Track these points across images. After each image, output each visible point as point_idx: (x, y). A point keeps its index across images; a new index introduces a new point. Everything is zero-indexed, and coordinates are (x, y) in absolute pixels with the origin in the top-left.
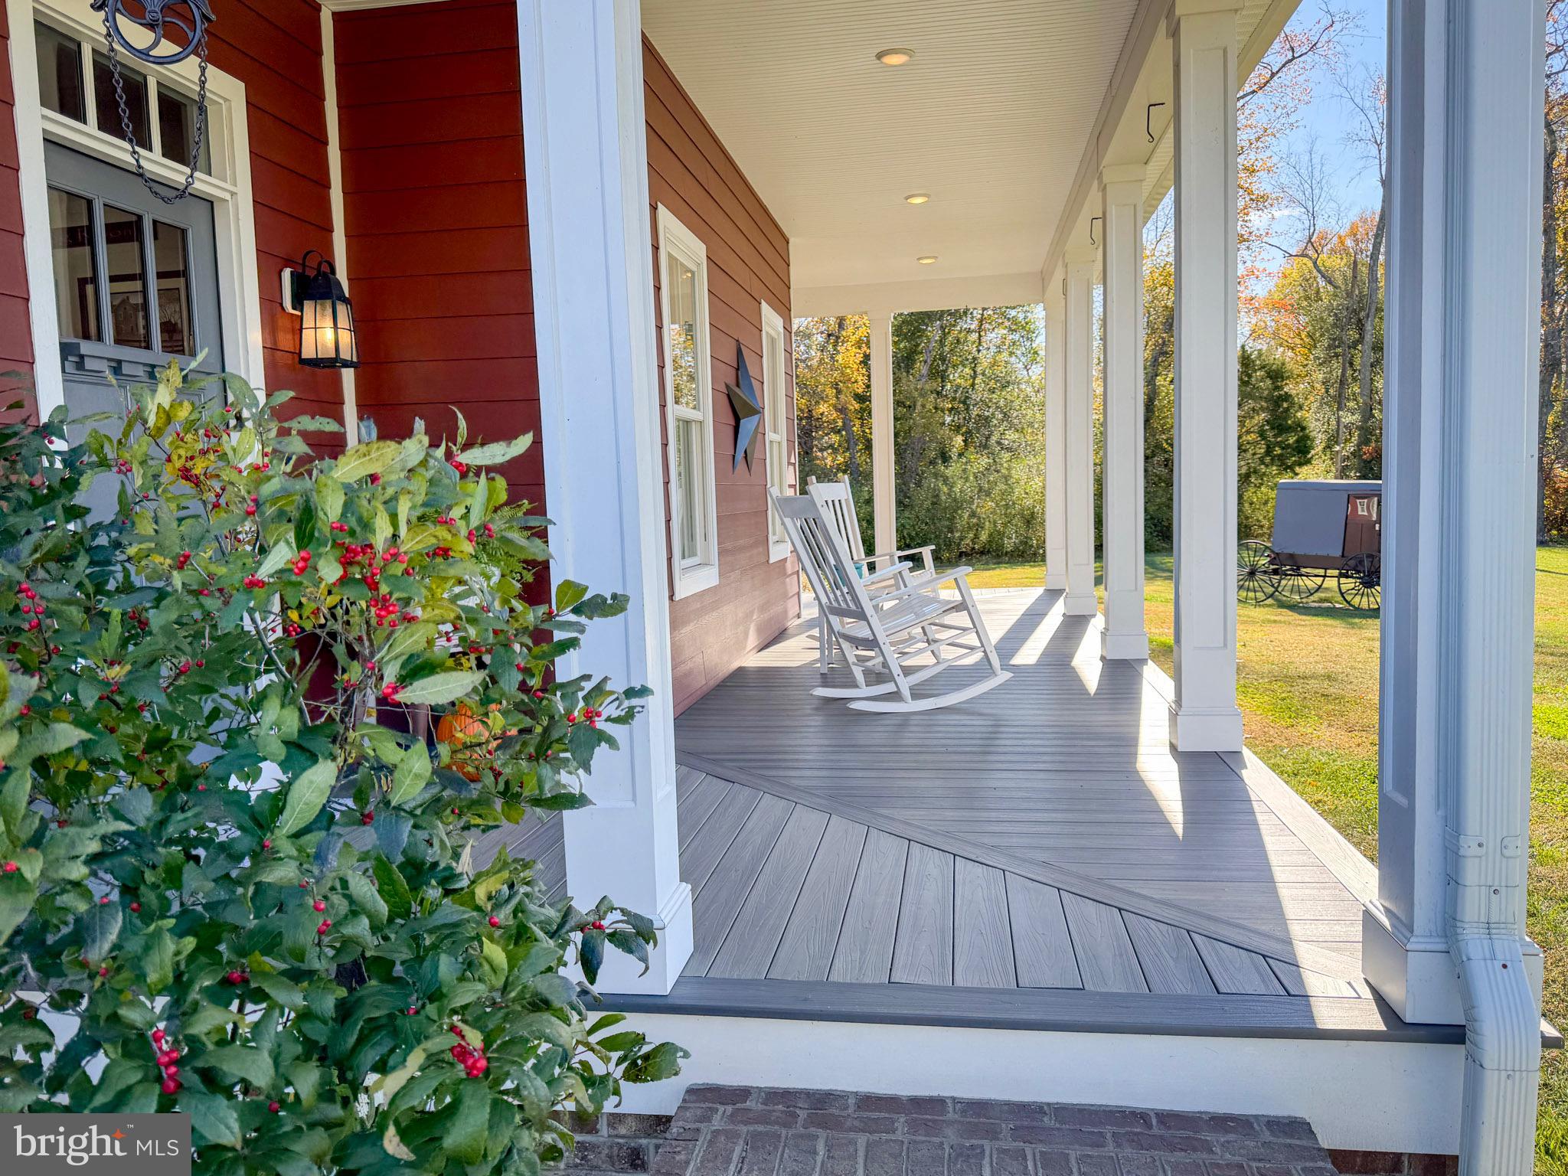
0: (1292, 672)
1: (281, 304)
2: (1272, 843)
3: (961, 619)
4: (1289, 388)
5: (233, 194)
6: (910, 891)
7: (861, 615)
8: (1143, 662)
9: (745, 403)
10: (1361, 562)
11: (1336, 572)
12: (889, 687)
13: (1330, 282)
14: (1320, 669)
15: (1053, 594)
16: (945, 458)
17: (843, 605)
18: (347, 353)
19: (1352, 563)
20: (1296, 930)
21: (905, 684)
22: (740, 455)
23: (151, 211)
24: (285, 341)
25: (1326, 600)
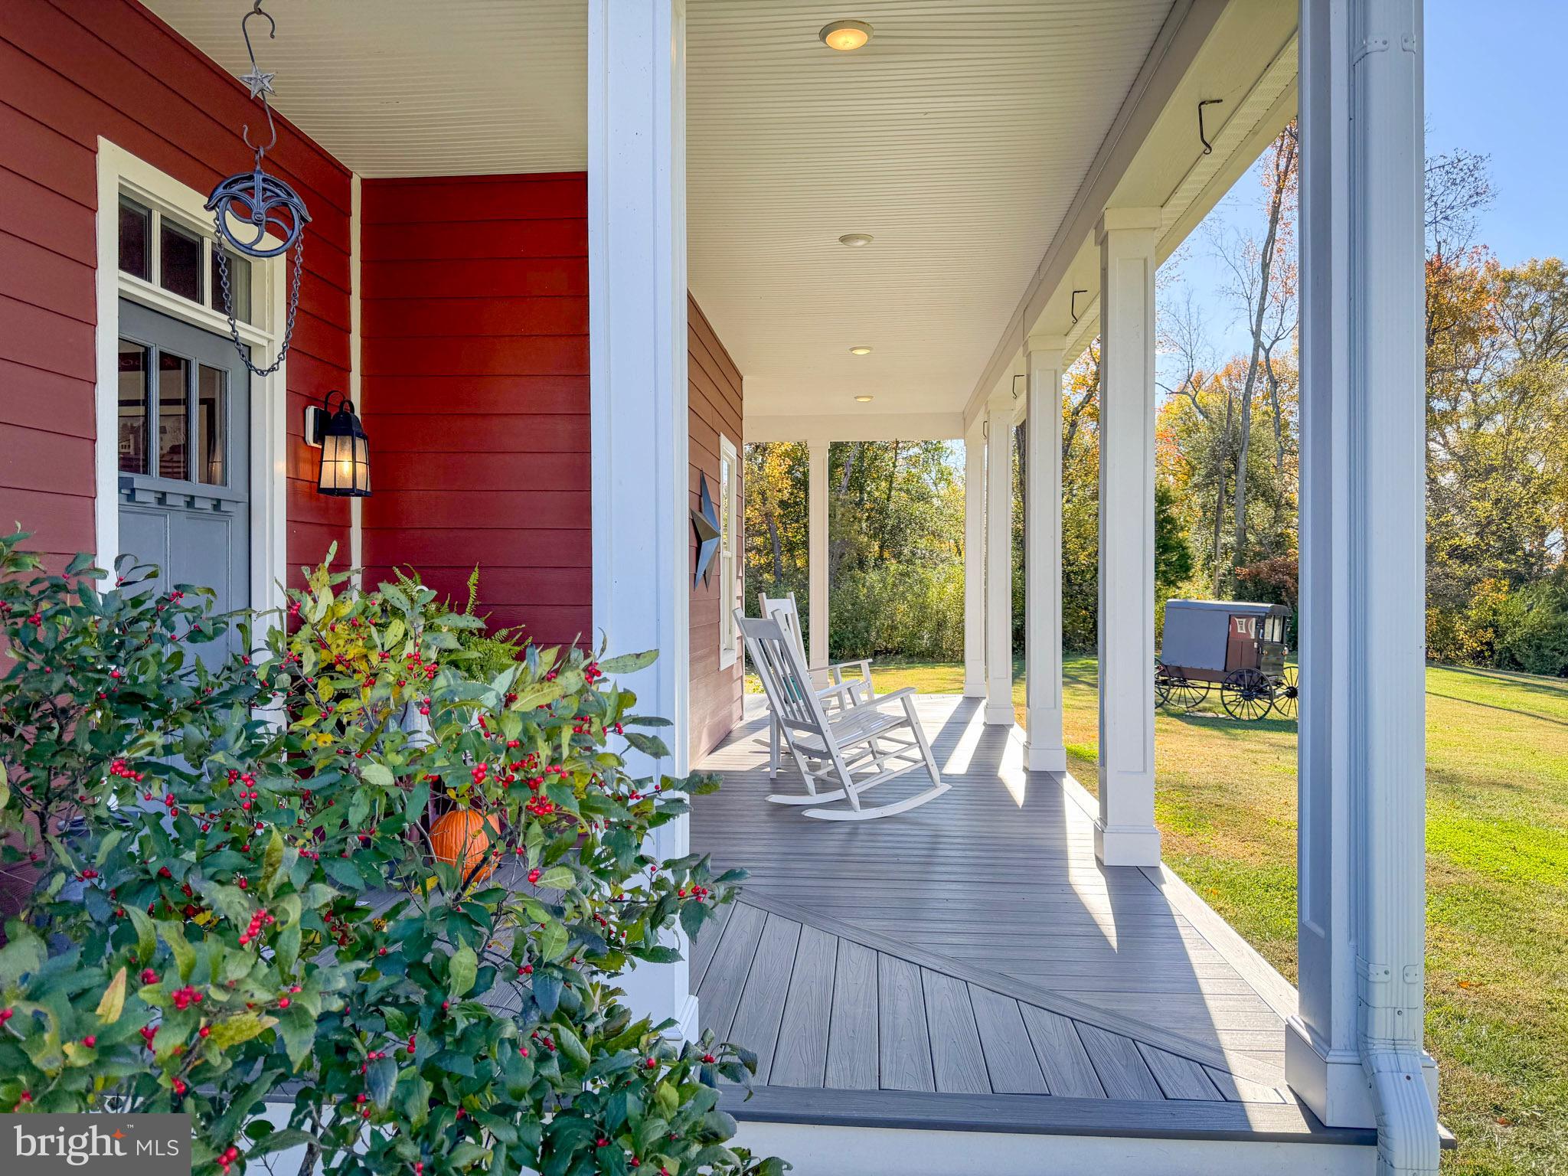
0: (1187, 781)
1: (304, 438)
2: (1195, 956)
3: (906, 734)
4: (1173, 511)
5: (270, 341)
6: (885, 1002)
7: (816, 729)
8: (1062, 774)
9: (707, 528)
10: (1242, 676)
11: (1219, 686)
12: (839, 794)
13: (1207, 417)
14: (1212, 781)
15: (972, 702)
16: (862, 564)
17: (800, 719)
18: (362, 484)
19: (1234, 677)
20: (1225, 1039)
21: (854, 792)
22: (700, 575)
23: (198, 356)
24: (306, 471)
25: (1210, 710)
